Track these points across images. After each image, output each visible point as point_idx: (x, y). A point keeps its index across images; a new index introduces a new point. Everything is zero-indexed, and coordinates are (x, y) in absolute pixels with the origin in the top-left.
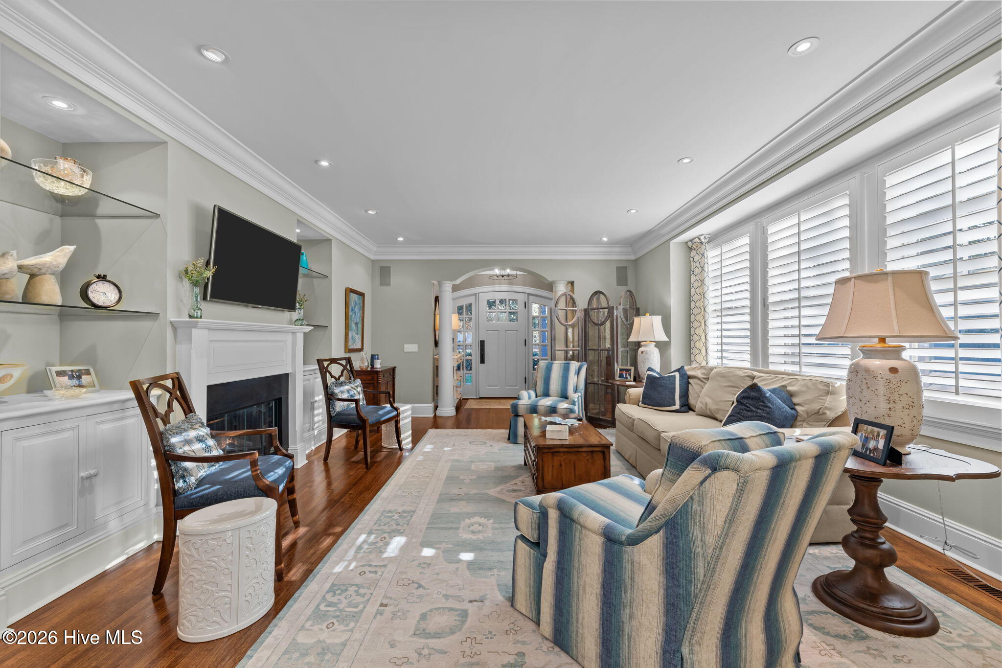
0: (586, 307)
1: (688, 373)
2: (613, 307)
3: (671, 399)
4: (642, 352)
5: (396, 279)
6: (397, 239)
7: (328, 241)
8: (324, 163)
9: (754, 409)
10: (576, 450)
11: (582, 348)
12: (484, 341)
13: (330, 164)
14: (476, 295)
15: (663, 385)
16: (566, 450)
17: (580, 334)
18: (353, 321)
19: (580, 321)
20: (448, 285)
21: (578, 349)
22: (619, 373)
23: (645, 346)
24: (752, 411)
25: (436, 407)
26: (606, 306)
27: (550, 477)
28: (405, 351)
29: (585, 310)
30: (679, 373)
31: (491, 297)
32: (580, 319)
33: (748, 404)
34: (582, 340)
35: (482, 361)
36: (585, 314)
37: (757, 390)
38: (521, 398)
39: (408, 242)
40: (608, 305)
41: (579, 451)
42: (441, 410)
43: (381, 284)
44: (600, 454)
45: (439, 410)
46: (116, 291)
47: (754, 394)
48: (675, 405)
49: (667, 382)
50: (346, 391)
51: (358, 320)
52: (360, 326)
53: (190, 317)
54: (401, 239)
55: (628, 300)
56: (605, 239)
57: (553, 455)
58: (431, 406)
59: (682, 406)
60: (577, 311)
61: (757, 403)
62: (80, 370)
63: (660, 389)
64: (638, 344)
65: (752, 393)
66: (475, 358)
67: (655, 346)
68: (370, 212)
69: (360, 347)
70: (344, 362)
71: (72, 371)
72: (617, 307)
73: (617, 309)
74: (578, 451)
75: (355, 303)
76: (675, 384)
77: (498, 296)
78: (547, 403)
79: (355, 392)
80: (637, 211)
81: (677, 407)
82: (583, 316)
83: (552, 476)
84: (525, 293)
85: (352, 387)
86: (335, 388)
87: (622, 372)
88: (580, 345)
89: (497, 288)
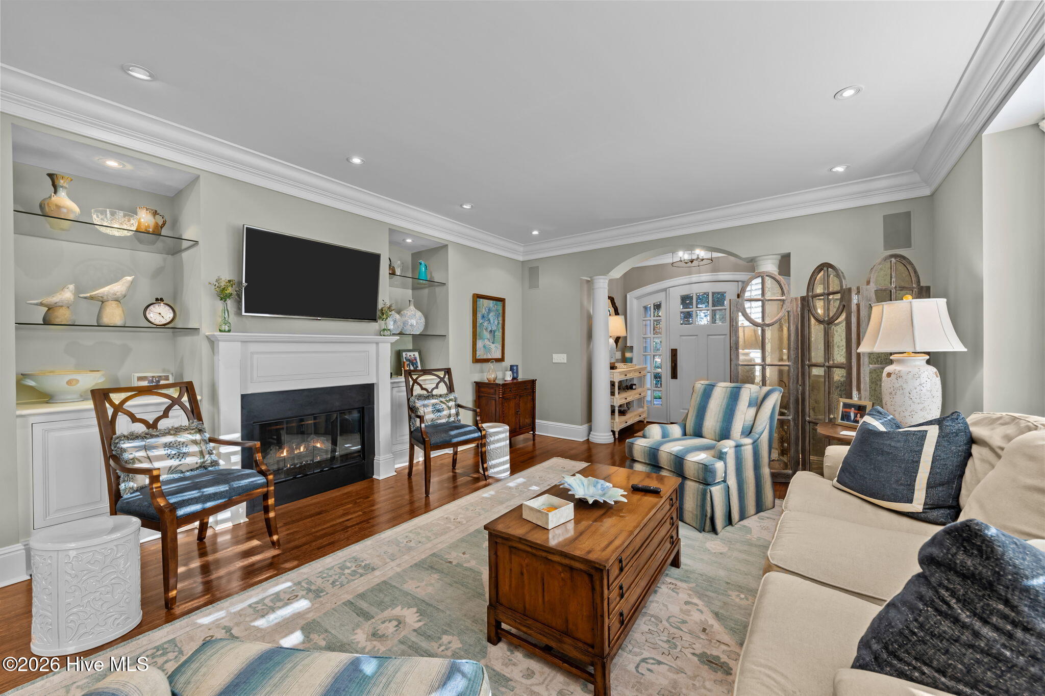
0: (805, 294)
1: (972, 429)
2: (850, 290)
3: (901, 484)
4: (889, 375)
5: (545, 280)
6: (531, 233)
7: (444, 247)
8: (356, 161)
9: (965, 616)
10: (544, 554)
11: (796, 362)
12: (676, 350)
13: (362, 161)
14: (666, 291)
15: (886, 449)
16: (529, 549)
17: (792, 338)
18: (486, 329)
19: (792, 318)
20: (602, 281)
21: (787, 363)
22: (842, 412)
23: (899, 361)
24: (956, 620)
25: (590, 430)
26: (838, 288)
27: (507, 588)
28: (554, 362)
29: (803, 299)
30: (940, 429)
31: (685, 291)
32: (791, 314)
33: (947, 589)
34: (797, 349)
35: (674, 375)
36: (802, 305)
37: (980, 550)
38: (647, 435)
39: (544, 236)
40: (842, 286)
41: (549, 558)
42: (594, 435)
43: (531, 287)
44: (586, 578)
45: (593, 435)
46: (171, 311)
47: (969, 563)
48: (910, 501)
49: (898, 445)
50: (431, 405)
51: (494, 328)
52: (499, 334)
53: (220, 331)
54: (535, 233)
55: (893, 275)
56: (840, 169)
57: (511, 552)
58: (585, 427)
59: (930, 506)
60: (786, 302)
61: (981, 598)
62: (160, 376)
63: (879, 458)
64: (885, 359)
65: (961, 556)
66: (666, 372)
67: (928, 362)
68: (465, 207)
69: (500, 357)
70: (441, 374)
71: (153, 377)
72: (858, 288)
73: (858, 292)
74: (546, 558)
75: (489, 310)
76: (920, 452)
77: (695, 290)
78: (672, 449)
79: (444, 406)
80: (858, 91)
81: (917, 506)
82: (799, 309)
83: (510, 586)
84: (738, 281)
85: (441, 402)
86: (417, 401)
87: (848, 410)
88: (793, 356)
89: (695, 278)
